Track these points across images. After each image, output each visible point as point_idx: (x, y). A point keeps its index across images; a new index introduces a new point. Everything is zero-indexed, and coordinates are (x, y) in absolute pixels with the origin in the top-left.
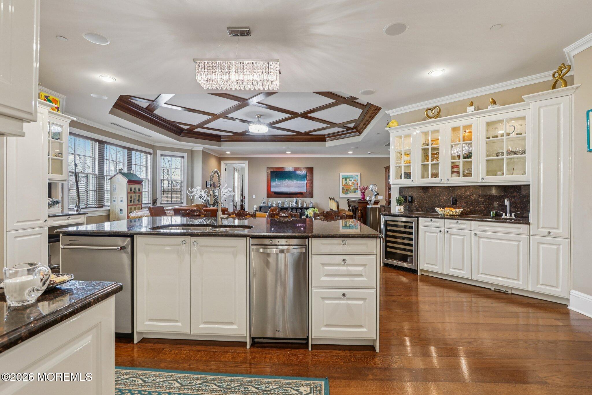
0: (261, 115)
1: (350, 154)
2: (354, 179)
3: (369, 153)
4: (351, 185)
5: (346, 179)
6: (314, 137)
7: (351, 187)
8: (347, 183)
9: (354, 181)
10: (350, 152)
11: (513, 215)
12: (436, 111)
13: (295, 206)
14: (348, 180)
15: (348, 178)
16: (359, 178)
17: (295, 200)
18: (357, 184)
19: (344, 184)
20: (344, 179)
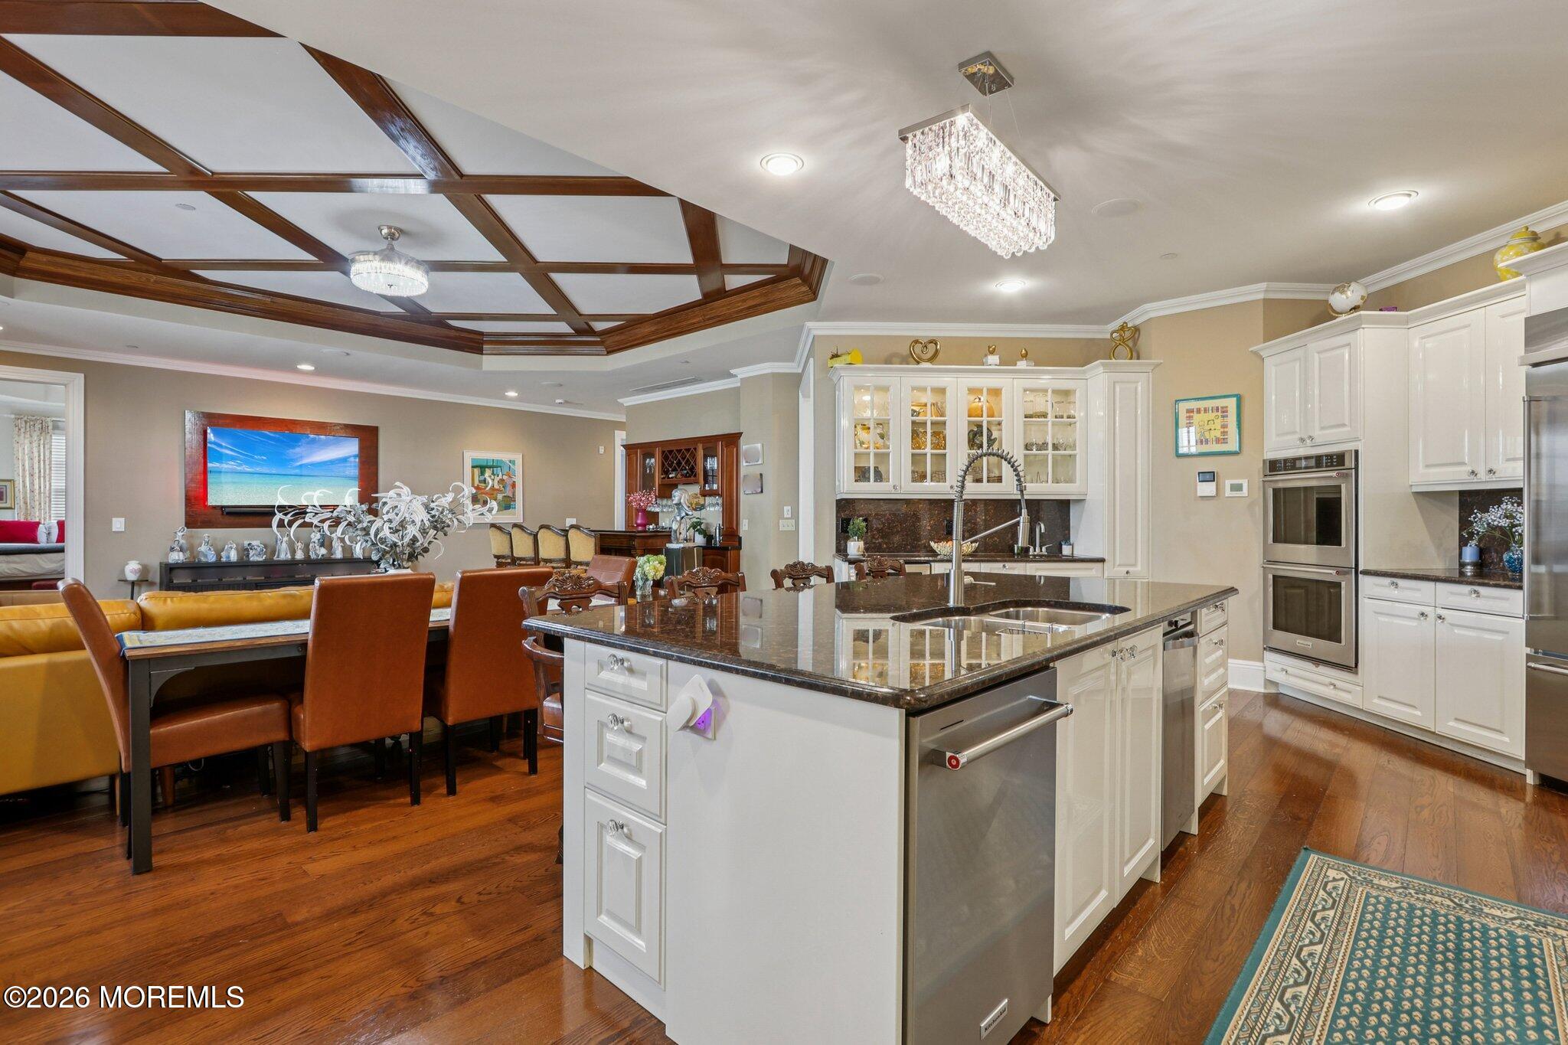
0: (401, 231)
1: (511, 399)
2: (506, 470)
3: (558, 401)
4: (497, 487)
5: (482, 469)
6: (453, 333)
7: (495, 492)
8: (485, 480)
9: (505, 477)
10: (512, 394)
11: (1044, 549)
12: (931, 348)
13: (323, 555)
14: (488, 472)
15: (490, 467)
16: (518, 469)
17: (315, 536)
18: (514, 485)
19: (476, 482)
20: (475, 470)
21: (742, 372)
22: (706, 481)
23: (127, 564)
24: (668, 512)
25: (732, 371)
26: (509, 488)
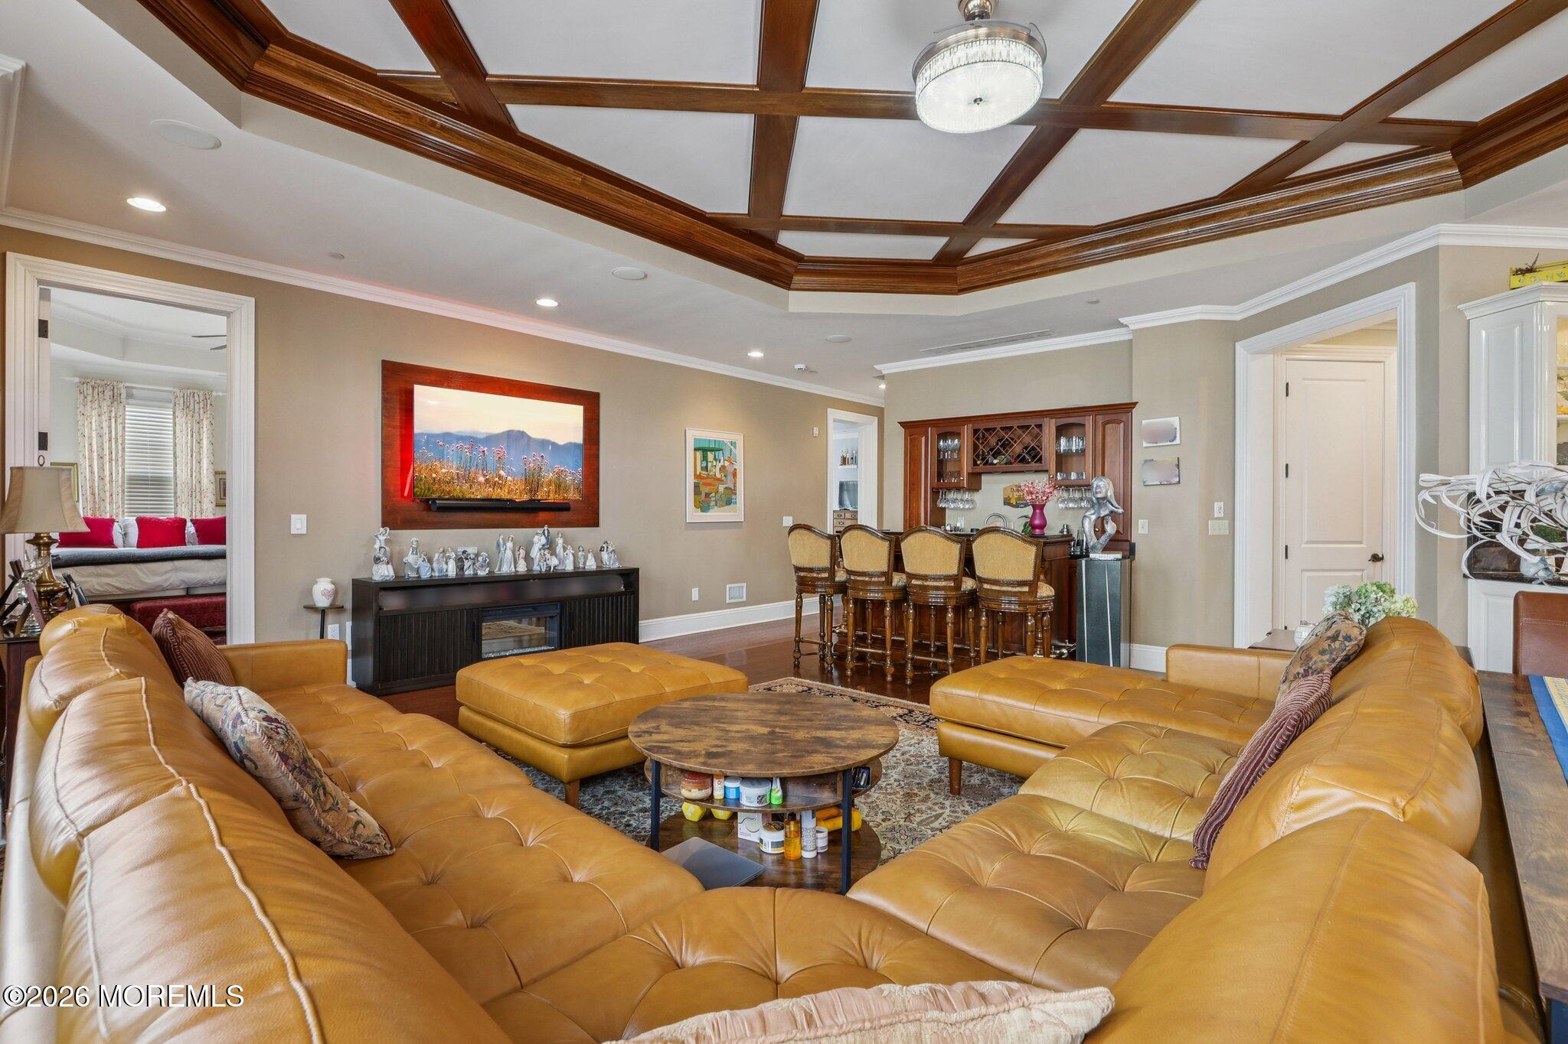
2: (727, 454)
3: (798, 367)
4: (718, 476)
5: (705, 452)
7: (717, 483)
8: (707, 467)
9: (726, 464)
10: (756, 355)
14: (710, 456)
15: (712, 450)
16: (739, 452)
17: (540, 540)
18: (735, 475)
19: (699, 470)
20: (698, 453)
21: (1137, 322)
22: (1059, 469)
23: (316, 582)
24: (963, 509)
25: (1122, 320)
26: (730, 477)
